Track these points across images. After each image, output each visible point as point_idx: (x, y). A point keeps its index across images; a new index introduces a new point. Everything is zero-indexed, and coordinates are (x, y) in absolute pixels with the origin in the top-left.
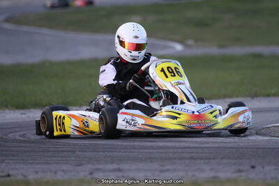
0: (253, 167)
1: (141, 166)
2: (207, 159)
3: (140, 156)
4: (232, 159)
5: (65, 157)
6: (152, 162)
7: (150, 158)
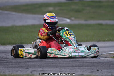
1: (52, 69)
2: (79, 67)
4: (89, 67)
7: (56, 66)
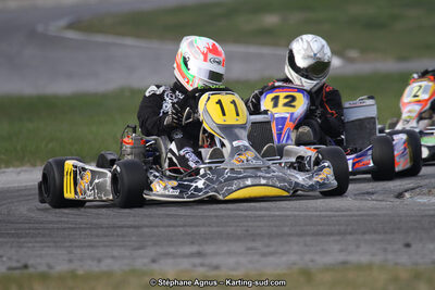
0: (408, 245)
3: (239, 232)
5: (123, 236)
6: (253, 240)
